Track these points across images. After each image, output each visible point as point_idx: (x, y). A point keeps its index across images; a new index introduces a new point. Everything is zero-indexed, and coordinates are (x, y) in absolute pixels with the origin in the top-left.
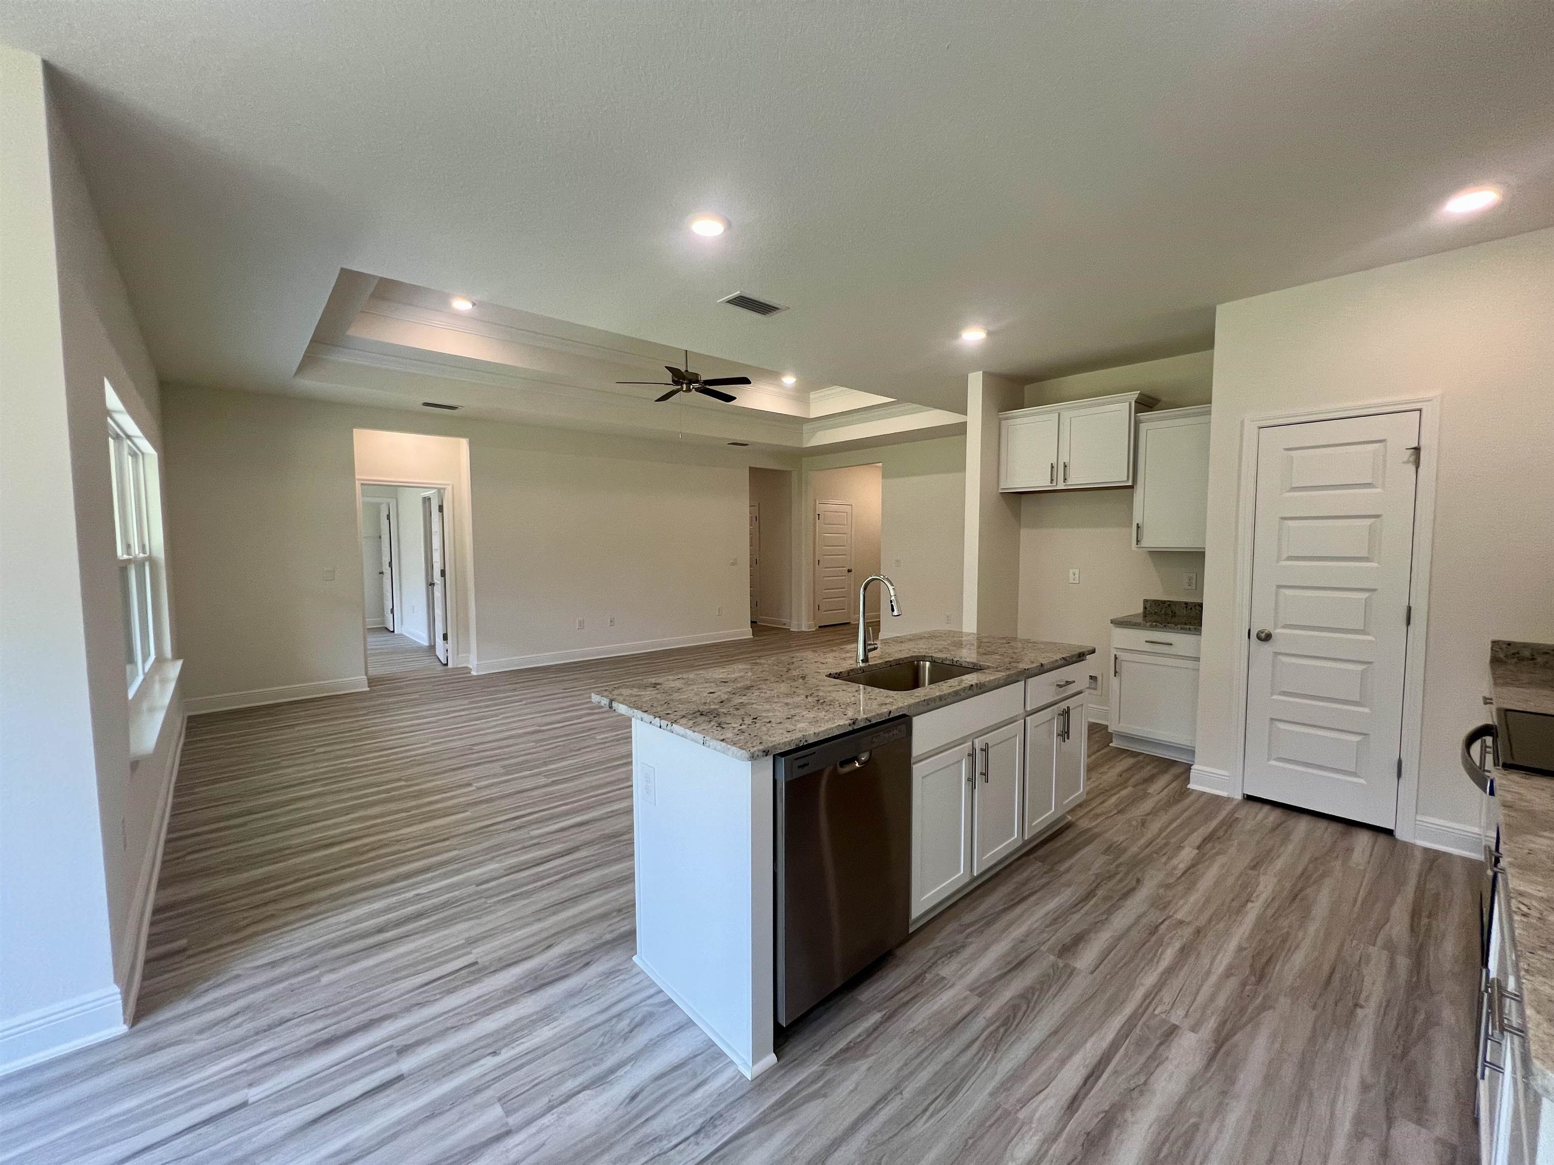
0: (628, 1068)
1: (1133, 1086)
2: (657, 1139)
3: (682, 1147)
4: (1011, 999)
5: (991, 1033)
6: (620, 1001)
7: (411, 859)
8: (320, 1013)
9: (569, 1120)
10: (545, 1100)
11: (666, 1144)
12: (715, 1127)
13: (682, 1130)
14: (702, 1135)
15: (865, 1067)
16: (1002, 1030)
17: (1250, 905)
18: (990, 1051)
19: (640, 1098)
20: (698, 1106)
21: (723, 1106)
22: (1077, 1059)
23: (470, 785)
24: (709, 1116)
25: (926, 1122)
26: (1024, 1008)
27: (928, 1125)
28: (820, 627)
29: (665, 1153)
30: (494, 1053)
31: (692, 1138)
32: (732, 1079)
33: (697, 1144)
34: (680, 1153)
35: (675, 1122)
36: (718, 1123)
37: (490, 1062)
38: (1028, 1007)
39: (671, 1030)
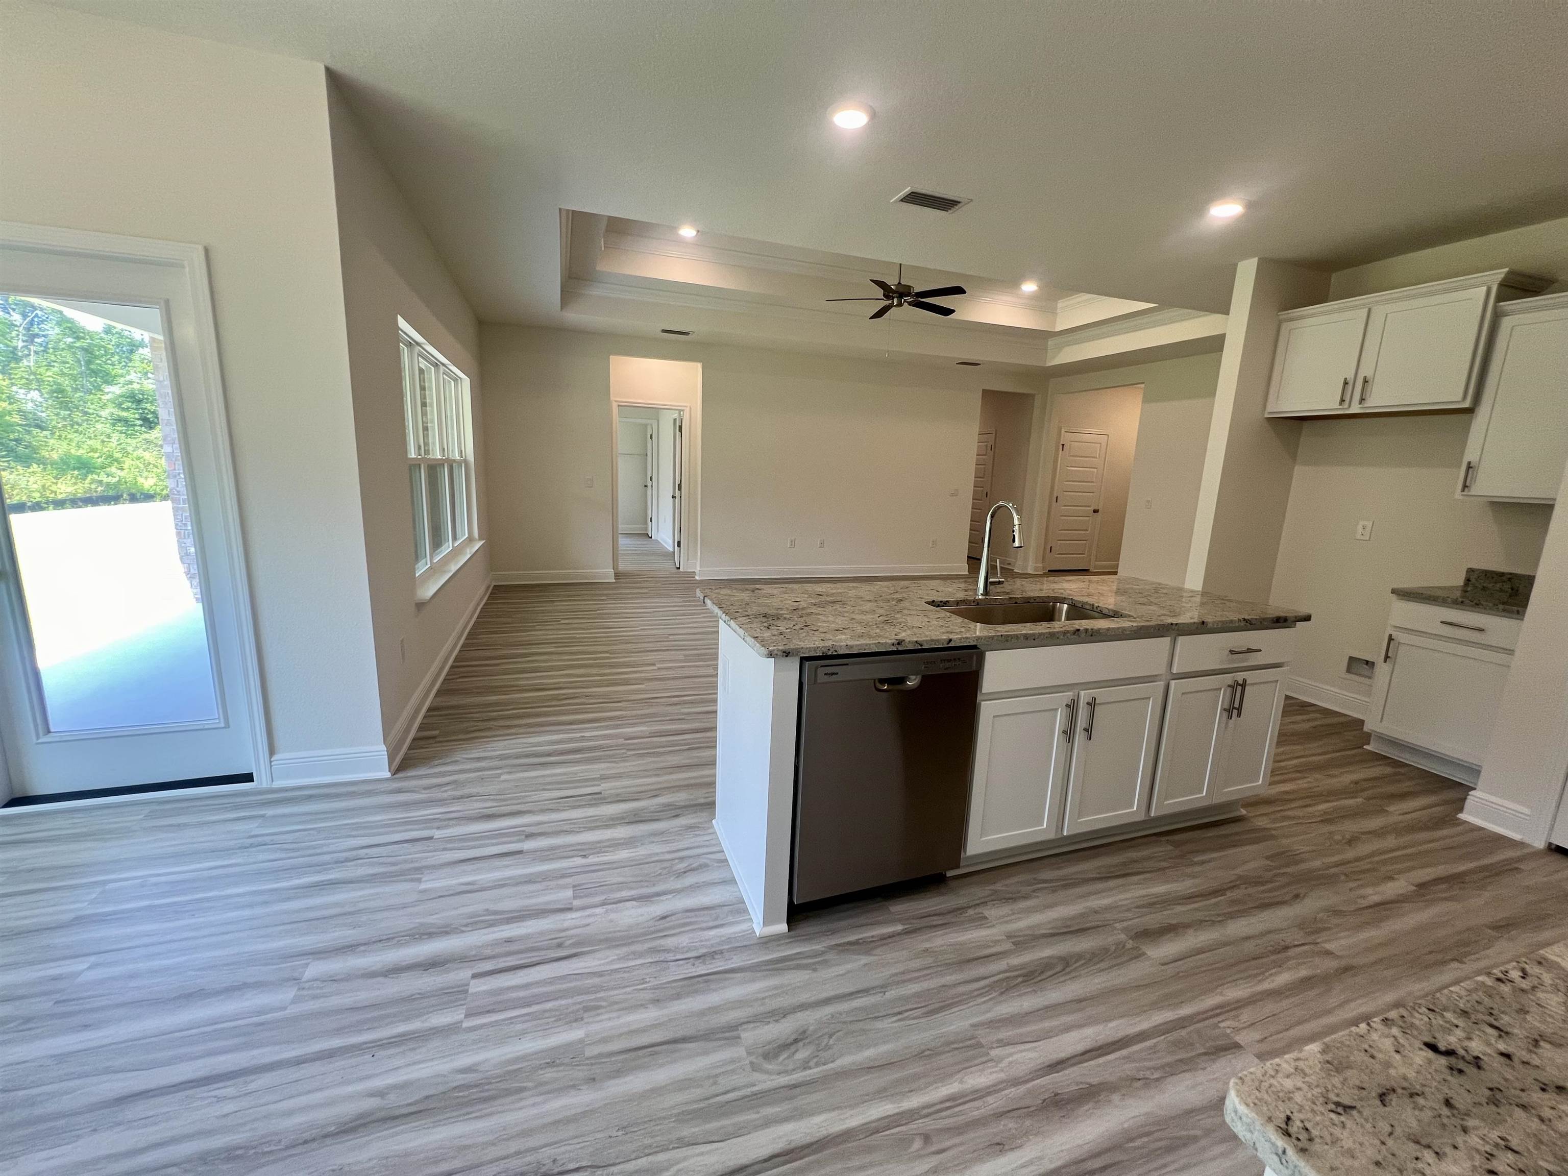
0: (670, 896)
1: (1142, 1076)
2: (668, 951)
3: (681, 962)
4: (1048, 957)
5: (1008, 978)
6: (687, 849)
7: (589, 710)
8: (492, 797)
9: (613, 916)
10: (604, 897)
11: (670, 957)
12: (714, 959)
13: (687, 952)
14: (700, 961)
15: (862, 962)
16: (1020, 979)
17: (1455, 965)
18: (995, 991)
19: (668, 919)
20: (709, 940)
21: (727, 947)
22: (1089, 1031)
23: (654, 665)
24: (713, 950)
25: (892, 1022)
26: (1059, 968)
27: (896, 1025)
28: (1049, 571)
29: (667, 962)
30: (584, 856)
31: (692, 960)
32: (744, 931)
33: (694, 965)
34: (679, 966)
35: (685, 944)
36: (716, 957)
37: (579, 861)
38: (1063, 970)
39: (715, 881)
